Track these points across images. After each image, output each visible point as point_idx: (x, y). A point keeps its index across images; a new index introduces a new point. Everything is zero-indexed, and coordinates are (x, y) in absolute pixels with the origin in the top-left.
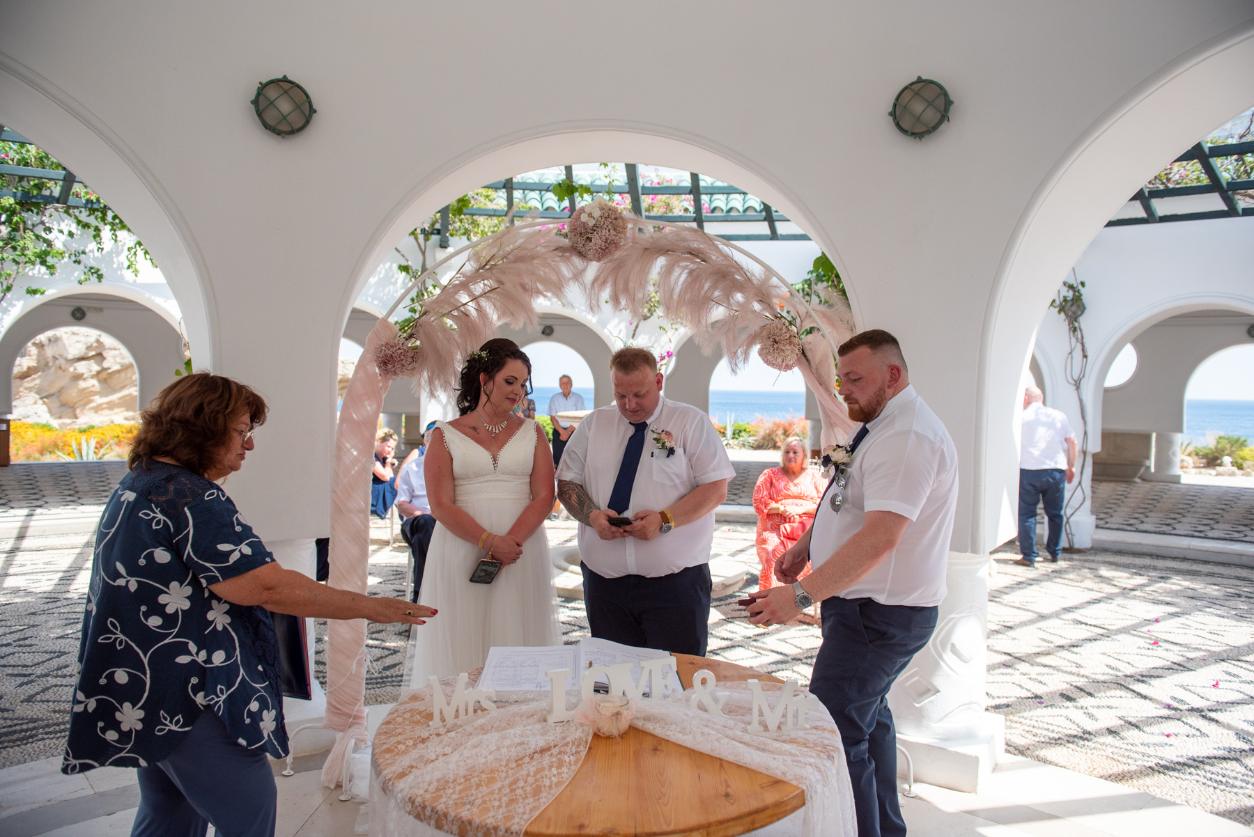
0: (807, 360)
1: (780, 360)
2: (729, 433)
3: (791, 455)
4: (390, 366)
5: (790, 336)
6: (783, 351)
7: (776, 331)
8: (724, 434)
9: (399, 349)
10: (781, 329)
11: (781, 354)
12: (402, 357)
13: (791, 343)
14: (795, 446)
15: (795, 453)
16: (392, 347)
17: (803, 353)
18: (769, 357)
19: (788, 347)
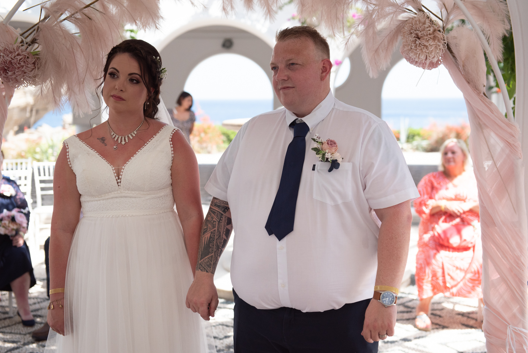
0: (454, 57)
1: (423, 57)
2: (403, 137)
3: (450, 155)
4: (10, 73)
5: (435, 31)
6: (427, 47)
7: (418, 26)
8: (398, 139)
9: (18, 55)
10: (424, 23)
11: (425, 50)
12: (22, 64)
13: (434, 38)
14: (453, 147)
15: (453, 153)
16: (11, 52)
17: (449, 48)
18: (411, 55)
19: (431, 42)
